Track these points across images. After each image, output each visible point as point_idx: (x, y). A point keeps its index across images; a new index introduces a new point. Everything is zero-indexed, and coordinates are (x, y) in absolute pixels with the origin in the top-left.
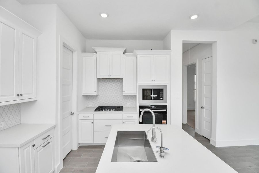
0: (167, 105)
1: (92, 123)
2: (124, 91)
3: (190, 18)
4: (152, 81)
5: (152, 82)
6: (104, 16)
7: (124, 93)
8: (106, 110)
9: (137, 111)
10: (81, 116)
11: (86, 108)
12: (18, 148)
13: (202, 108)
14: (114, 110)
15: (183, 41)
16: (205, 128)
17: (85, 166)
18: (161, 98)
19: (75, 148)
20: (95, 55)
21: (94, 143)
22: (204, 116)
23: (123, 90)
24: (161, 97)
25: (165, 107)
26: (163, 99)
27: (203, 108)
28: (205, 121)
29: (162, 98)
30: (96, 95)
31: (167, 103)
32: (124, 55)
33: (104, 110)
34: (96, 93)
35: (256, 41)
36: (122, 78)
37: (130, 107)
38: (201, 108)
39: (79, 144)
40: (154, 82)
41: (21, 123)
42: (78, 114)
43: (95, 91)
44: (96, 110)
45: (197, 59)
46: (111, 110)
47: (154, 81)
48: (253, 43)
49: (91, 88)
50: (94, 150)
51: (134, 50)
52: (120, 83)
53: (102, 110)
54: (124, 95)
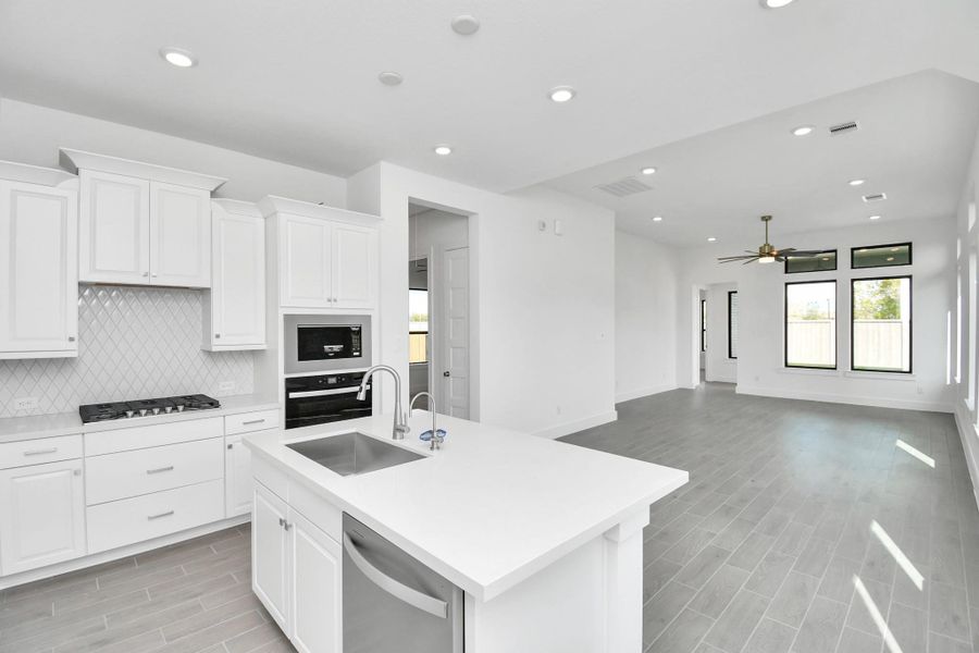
1: (77, 474)
2: (218, 336)
3: (434, 149)
5: (328, 305)
7: (215, 341)
8: (143, 412)
13: (446, 374)
14: (181, 408)
15: (409, 198)
18: (355, 354)
20: (71, 181)
21: (86, 557)
22: (451, 396)
23: (215, 331)
24: (356, 351)
26: (360, 356)
27: (449, 375)
28: (453, 406)
29: (357, 354)
30: (74, 355)
31: (371, 366)
32: (215, 204)
33: (130, 414)
34: (74, 346)
36: (208, 286)
37: (231, 394)
38: (444, 374)
40: (334, 305)
43: (71, 339)
45: (432, 249)
46: (168, 409)
50: (96, 579)
51: (270, 196)
52: (198, 305)
54: (214, 349)
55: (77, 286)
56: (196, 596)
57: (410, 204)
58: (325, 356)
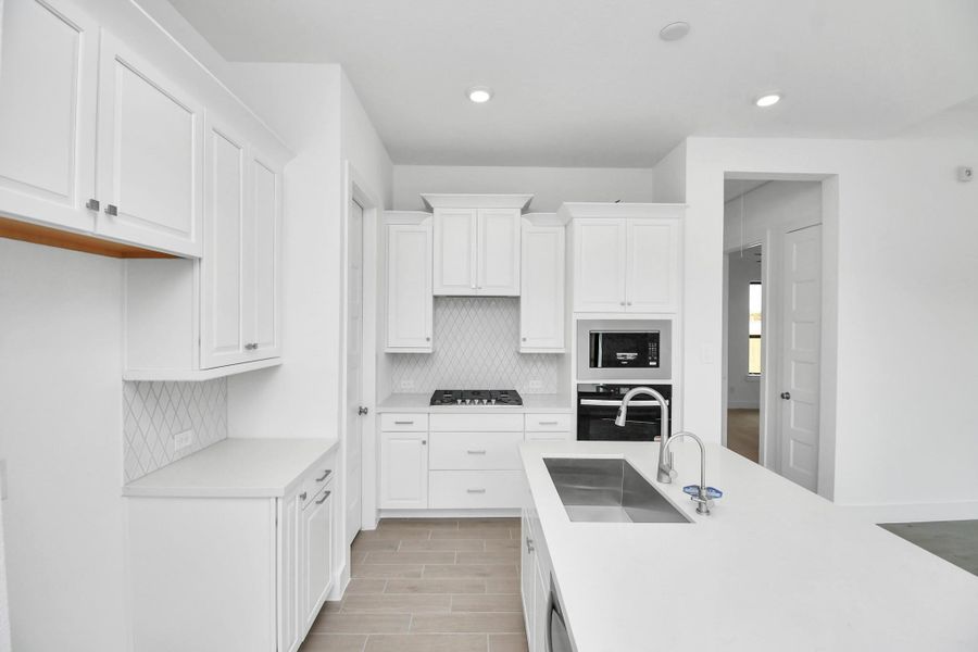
0: (670, 386)
1: (424, 443)
2: (524, 340)
3: (754, 101)
4: (623, 304)
5: (622, 309)
6: (480, 97)
7: (522, 344)
8: (468, 401)
9: (570, 406)
10: (388, 420)
11: (393, 394)
12: (277, 498)
13: (785, 396)
14: (493, 401)
15: (726, 174)
16: (795, 463)
17: (419, 576)
18: (651, 363)
19: (370, 524)
20: (428, 219)
21: (428, 510)
22: (792, 425)
23: (522, 337)
24: (653, 360)
25: (666, 391)
26: (657, 366)
27: (788, 398)
28: (795, 440)
29: (655, 363)
30: (430, 351)
31: (670, 378)
32: (526, 220)
33: (459, 401)
34: (429, 344)
35: (969, 173)
36: (517, 294)
37: (539, 392)
38: (782, 396)
39: (380, 511)
40: (628, 309)
41: (230, 436)
42: (380, 413)
43: (428, 340)
44: (433, 402)
45: (768, 233)
46: (485, 401)
47: (629, 304)
48: (960, 180)
49: (414, 329)
50: (432, 530)
51: (565, 203)
53: (454, 401)
54: (522, 351)
55: (431, 299)
56: (484, 575)
57: (726, 181)
58: (618, 364)
